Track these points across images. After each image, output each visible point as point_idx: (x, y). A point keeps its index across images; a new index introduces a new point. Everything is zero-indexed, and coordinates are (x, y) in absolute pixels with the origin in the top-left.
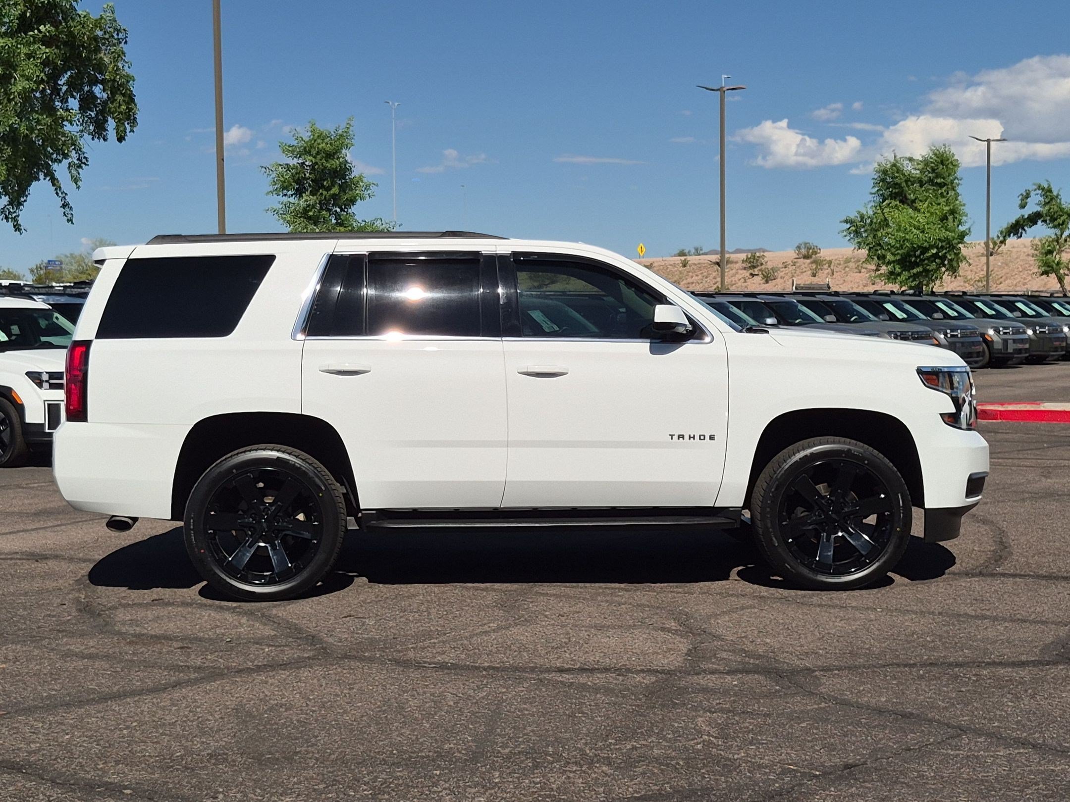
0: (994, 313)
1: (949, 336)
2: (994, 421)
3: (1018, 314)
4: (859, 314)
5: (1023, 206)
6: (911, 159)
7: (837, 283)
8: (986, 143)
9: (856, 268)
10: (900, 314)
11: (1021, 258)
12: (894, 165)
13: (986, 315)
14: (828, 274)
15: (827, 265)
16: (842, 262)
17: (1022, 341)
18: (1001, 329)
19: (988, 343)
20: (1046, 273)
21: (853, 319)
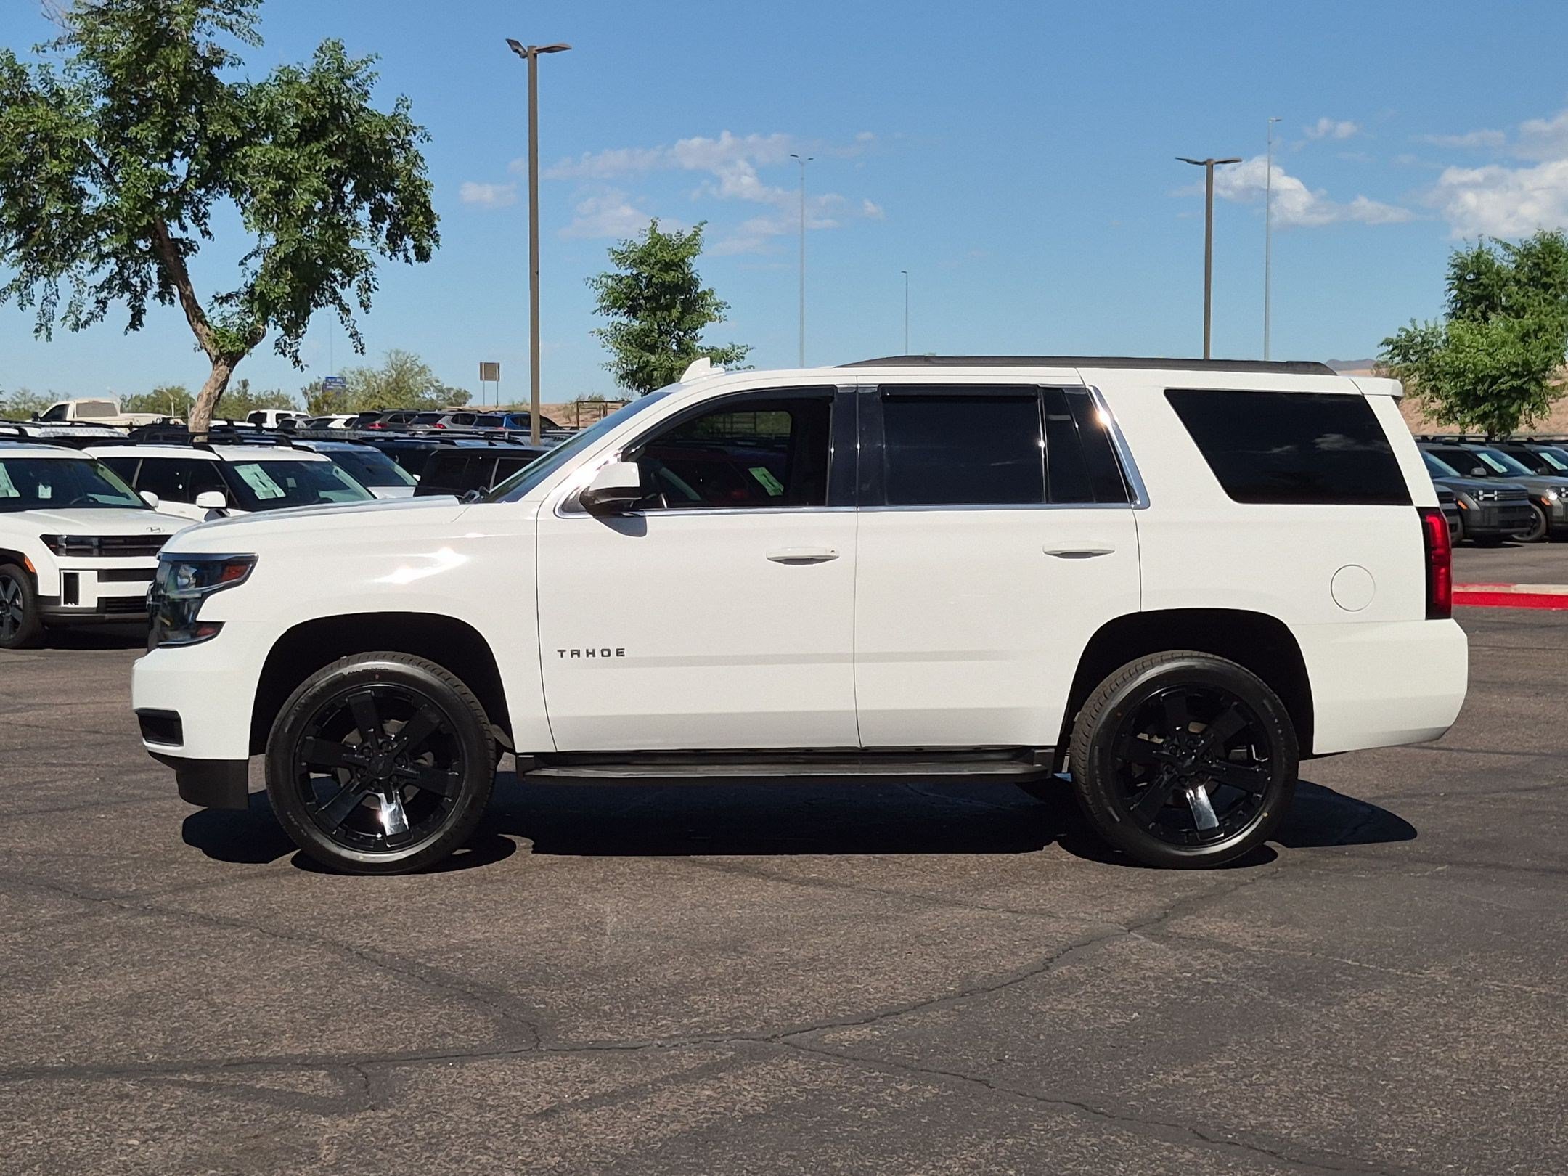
6: (1507, 246)
12: (1478, 256)
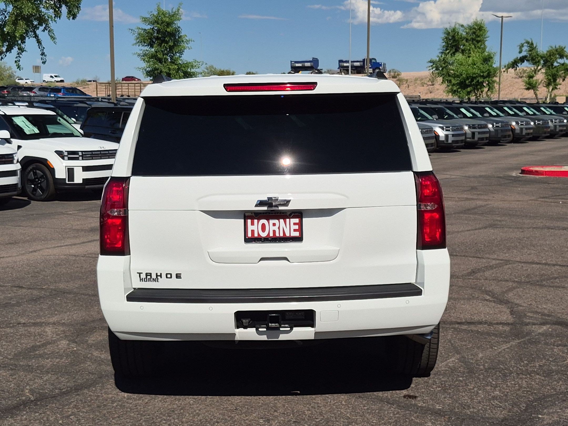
0: (513, 113)
1: (495, 126)
2: (542, 176)
3: (524, 113)
4: (447, 114)
5: (520, 52)
7: (411, 91)
8: (501, 18)
9: (421, 84)
10: (469, 115)
11: (509, 79)
12: (454, 29)
13: (509, 115)
14: (406, 87)
15: (405, 82)
16: (413, 81)
17: (530, 129)
18: (519, 122)
19: (513, 130)
20: (528, 89)
21: (445, 117)
